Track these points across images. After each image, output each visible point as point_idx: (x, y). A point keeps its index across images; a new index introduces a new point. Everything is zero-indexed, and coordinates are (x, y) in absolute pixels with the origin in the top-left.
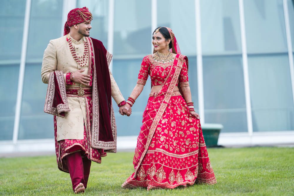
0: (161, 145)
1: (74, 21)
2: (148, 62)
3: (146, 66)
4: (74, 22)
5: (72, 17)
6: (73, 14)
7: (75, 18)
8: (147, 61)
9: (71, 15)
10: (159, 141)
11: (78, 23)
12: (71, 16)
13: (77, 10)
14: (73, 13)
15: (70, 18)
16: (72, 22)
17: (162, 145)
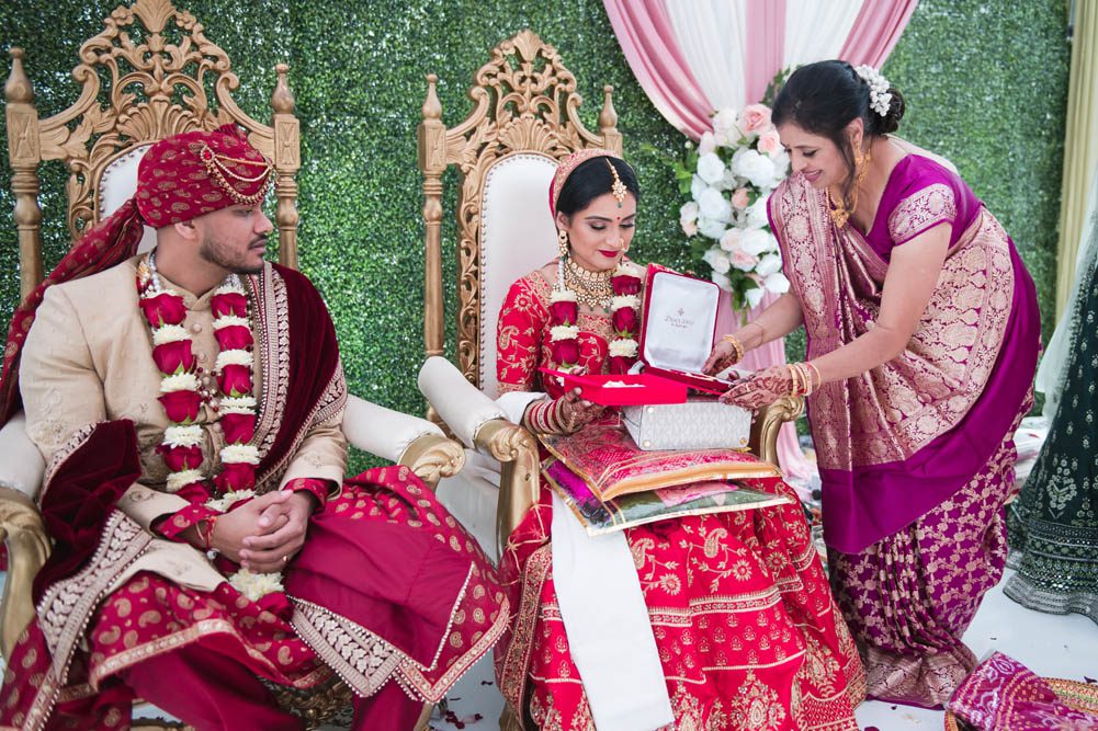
0: (709, 576)
1: (181, 200)
2: (535, 313)
3: (530, 331)
4: (177, 207)
5: (164, 178)
6: (169, 166)
7: (181, 185)
8: (531, 309)
9: (161, 167)
10: (695, 561)
11: (202, 210)
12: (158, 173)
13: (191, 144)
14: (170, 156)
15: (154, 184)
16: (167, 204)
17: (715, 576)
